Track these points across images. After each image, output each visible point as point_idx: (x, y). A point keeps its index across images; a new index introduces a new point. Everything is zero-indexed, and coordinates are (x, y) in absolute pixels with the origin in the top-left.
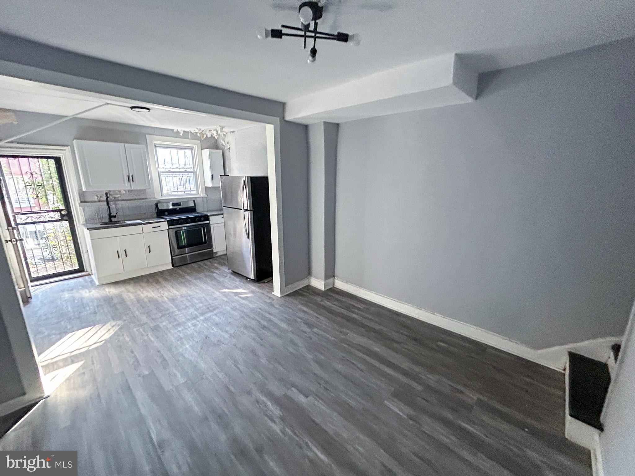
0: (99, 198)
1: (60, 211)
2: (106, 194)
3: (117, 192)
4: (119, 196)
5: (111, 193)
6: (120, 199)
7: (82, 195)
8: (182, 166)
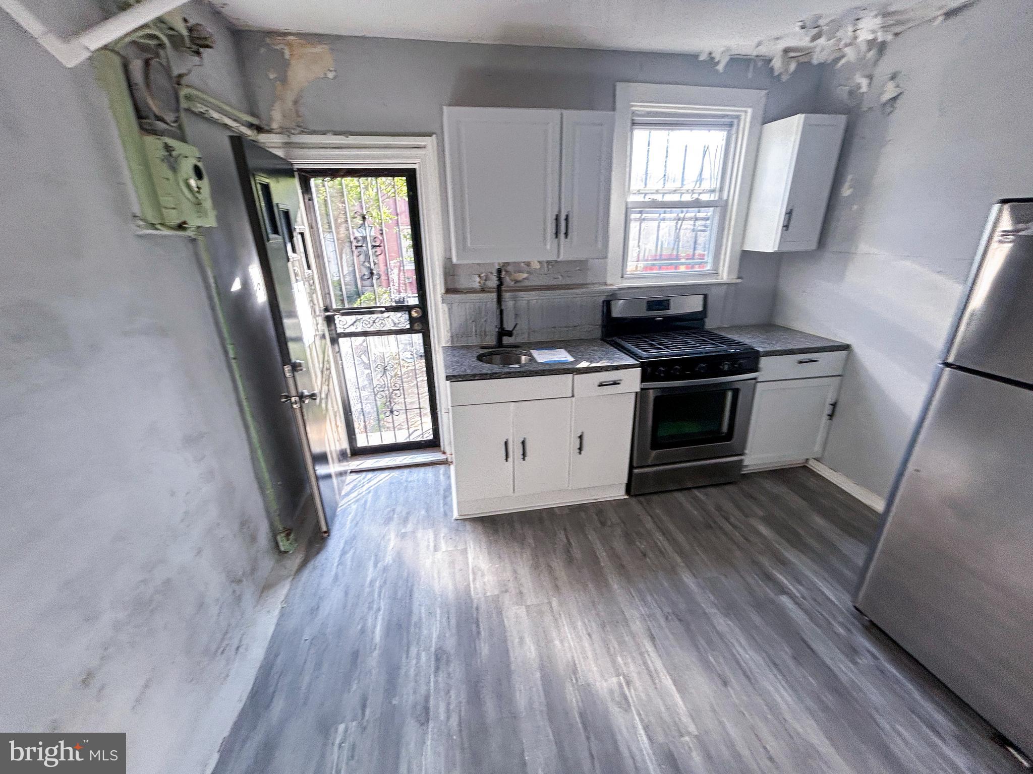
0: (482, 282)
1: (409, 309)
2: (499, 271)
3: (522, 264)
4: (525, 275)
5: (509, 268)
6: (526, 283)
7: (450, 271)
8: (689, 186)
